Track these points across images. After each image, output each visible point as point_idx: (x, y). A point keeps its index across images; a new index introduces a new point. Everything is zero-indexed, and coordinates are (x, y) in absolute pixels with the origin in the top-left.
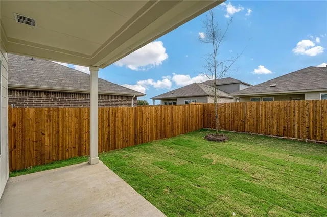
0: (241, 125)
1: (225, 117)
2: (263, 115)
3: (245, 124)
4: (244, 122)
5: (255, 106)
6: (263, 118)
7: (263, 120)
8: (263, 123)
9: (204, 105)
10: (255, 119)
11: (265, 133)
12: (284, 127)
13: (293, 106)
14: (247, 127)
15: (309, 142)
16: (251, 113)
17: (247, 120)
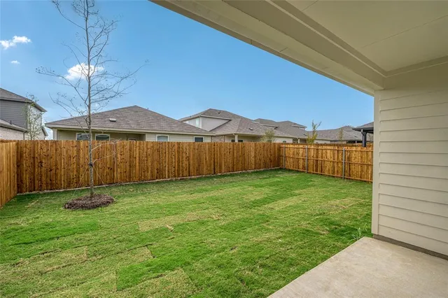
0: (107, 174)
1: (78, 164)
2: (137, 158)
3: (114, 171)
4: (112, 169)
5: (128, 147)
6: (137, 161)
7: (137, 164)
8: (137, 167)
9: (18, 143)
10: (128, 164)
11: (139, 180)
12: (157, 169)
13: (164, 148)
14: (117, 175)
15: (176, 180)
16: (123, 157)
17: (117, 165)
